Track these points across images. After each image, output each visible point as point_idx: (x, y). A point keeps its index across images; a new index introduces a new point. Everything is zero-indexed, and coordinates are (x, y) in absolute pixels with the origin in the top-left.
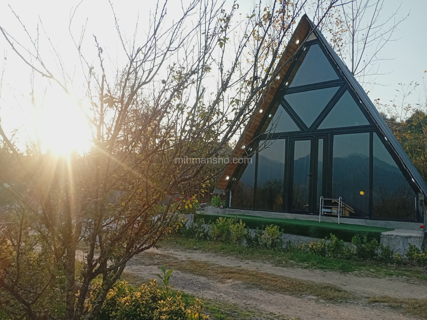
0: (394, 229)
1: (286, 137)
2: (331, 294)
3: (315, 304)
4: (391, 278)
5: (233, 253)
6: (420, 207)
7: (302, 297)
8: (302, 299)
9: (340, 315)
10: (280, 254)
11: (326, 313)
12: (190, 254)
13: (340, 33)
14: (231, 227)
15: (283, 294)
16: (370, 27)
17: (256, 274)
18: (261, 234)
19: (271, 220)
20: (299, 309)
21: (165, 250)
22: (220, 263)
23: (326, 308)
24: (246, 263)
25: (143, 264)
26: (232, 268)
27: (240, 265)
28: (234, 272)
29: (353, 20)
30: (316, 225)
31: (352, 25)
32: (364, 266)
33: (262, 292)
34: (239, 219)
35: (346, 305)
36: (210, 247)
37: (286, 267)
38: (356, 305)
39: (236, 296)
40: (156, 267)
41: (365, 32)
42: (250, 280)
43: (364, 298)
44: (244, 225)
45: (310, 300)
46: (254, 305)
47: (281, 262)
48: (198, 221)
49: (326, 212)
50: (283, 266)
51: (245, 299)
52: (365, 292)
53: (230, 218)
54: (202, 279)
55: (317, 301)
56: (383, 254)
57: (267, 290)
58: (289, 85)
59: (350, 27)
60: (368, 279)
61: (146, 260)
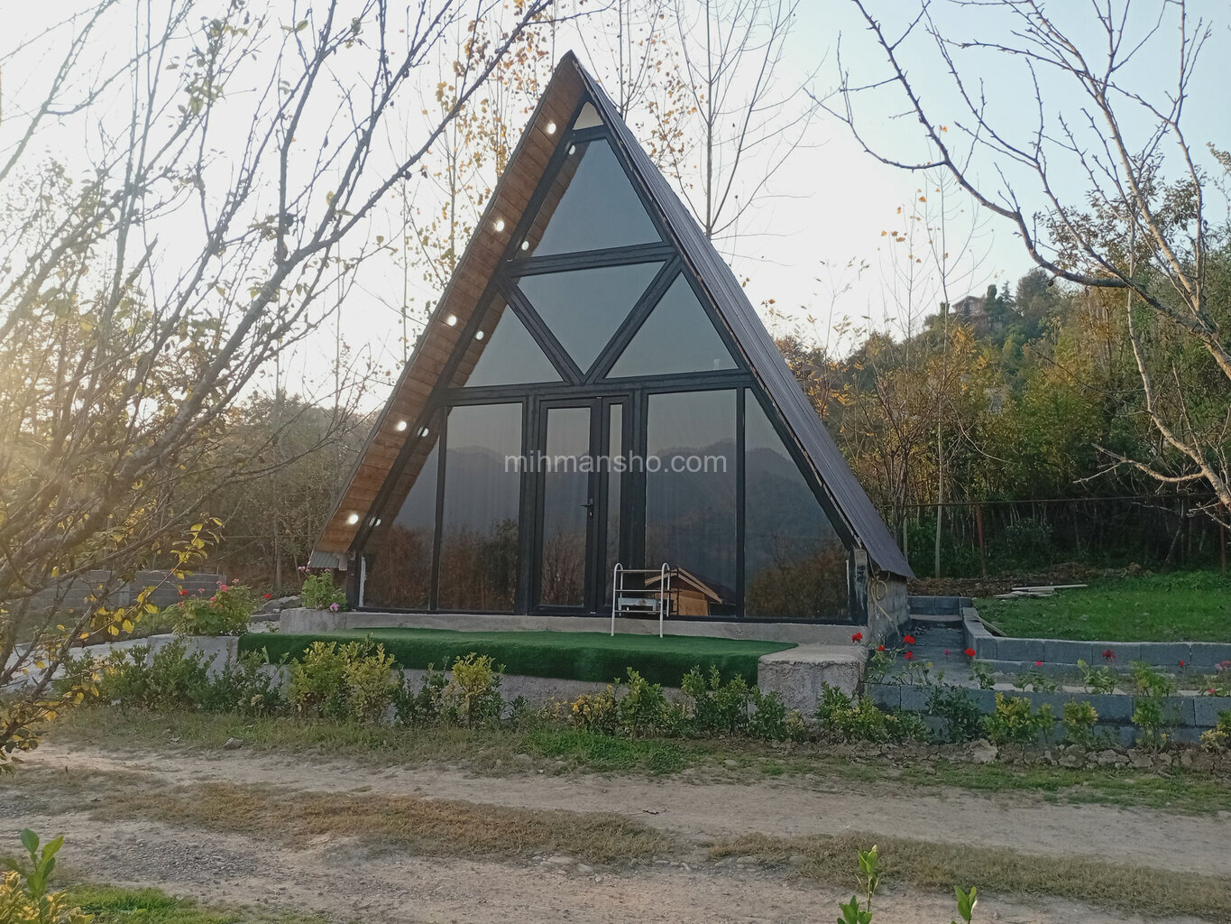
0: (796, 646)
1: (524, 399)
2: (612, 843)
3: (565, 879)
4: (776, 782)
5: (350, 748)
6: (857, 585)
7: (530, 863)
8: (529, 868)
9: (626, 908)
10: (490, 739)
11: (590, 903)
12: (210, 763)
13: (676, 115)
14: (349, 669)
15: (479, 860)
16: (752, 106)
17: (409, 808)
18: (442, 685)
19: (474, 640)
20: (515, 902)
21: (127, 759)
22: (303, 786)
23: (592, 889)
24: (387, 778)
25: (43, 809)
26: (340, 795)
27: (366, 784)
28: (343, 809)
29: (711, 84)
30: (598, 644)
31: (707, 98)
32: (712, 752)
33: (417, 861)
34: (377, 641)
35: (648, 874)
36: (279, 736)
37: (504, 775)
38: (674, 870)
39: (333, 884)
40: (87, 815)
41: (739, 119)
42: (385, 828)
43: (700, 845)
44: (392, 660)
45: (550, 869)
46: (380, 909)
47: (491, 763)
48: (247, 657)
49: (631, 608)
50: (496, 775)
51: (357, 892)
52: (703, 828)
53: (347, 642)
54: (235, 842)
55: (570, 871)
56: (760, 715)
57: (434, 853)
58: (532, 248)
59: (704, 101)
60: (719, 790)
61: (53, 795)
